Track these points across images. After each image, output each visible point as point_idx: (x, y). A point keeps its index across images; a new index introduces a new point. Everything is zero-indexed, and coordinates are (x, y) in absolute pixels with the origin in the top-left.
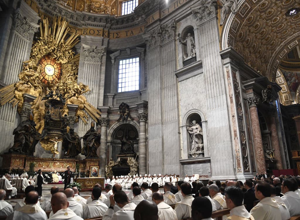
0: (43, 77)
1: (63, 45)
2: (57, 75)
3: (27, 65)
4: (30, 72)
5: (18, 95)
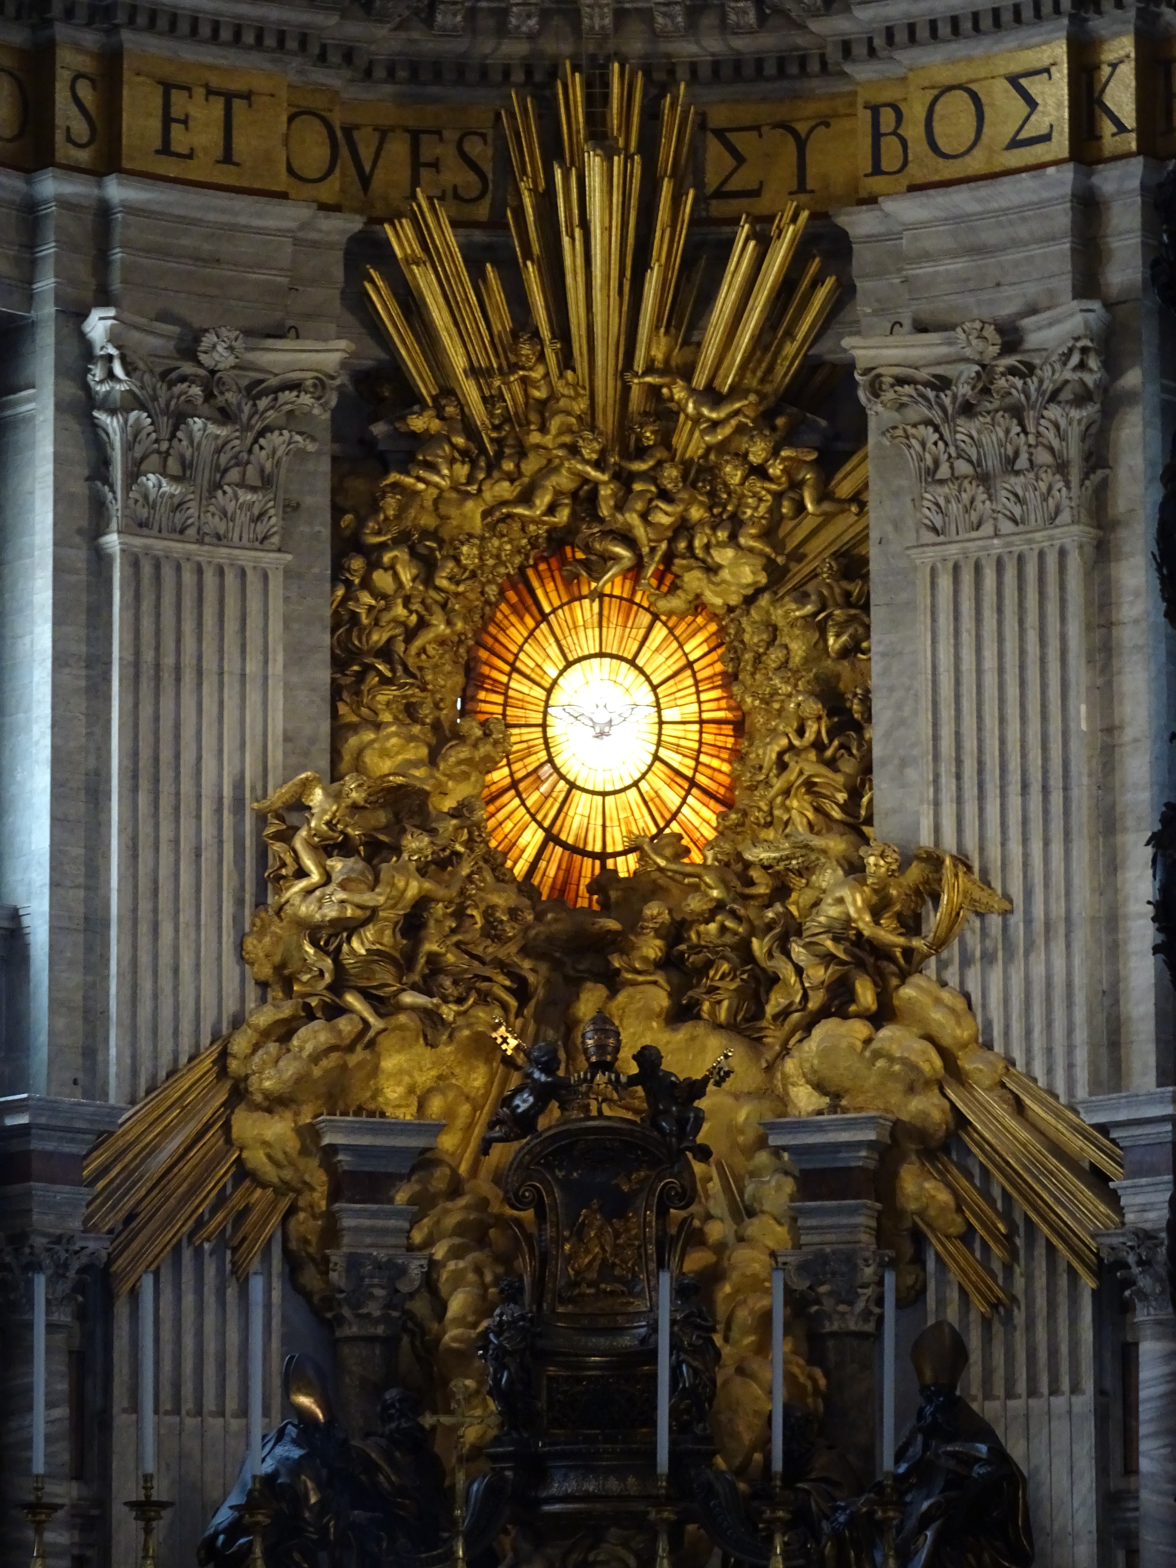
0: (547, 831)
1: (679, 393)
2: (692, 763)
3: (296, 829)
4: (329, 889)
5: (265, 1144)
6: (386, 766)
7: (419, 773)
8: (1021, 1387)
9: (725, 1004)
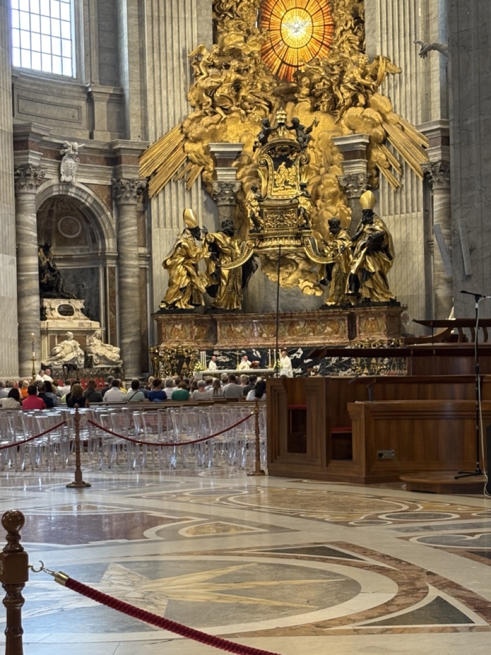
2: (322, 38)
3: (200, 62)
4: (208, 78)
5: (194, 152)
6: (231, 43)
7: (240, 45)
8: (404, 211)
9: (326, 106)
